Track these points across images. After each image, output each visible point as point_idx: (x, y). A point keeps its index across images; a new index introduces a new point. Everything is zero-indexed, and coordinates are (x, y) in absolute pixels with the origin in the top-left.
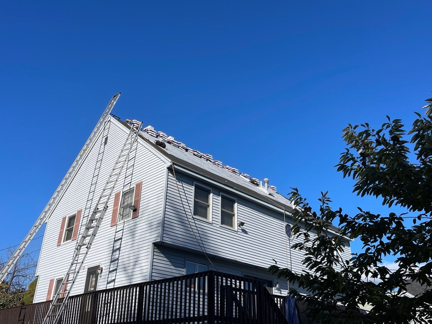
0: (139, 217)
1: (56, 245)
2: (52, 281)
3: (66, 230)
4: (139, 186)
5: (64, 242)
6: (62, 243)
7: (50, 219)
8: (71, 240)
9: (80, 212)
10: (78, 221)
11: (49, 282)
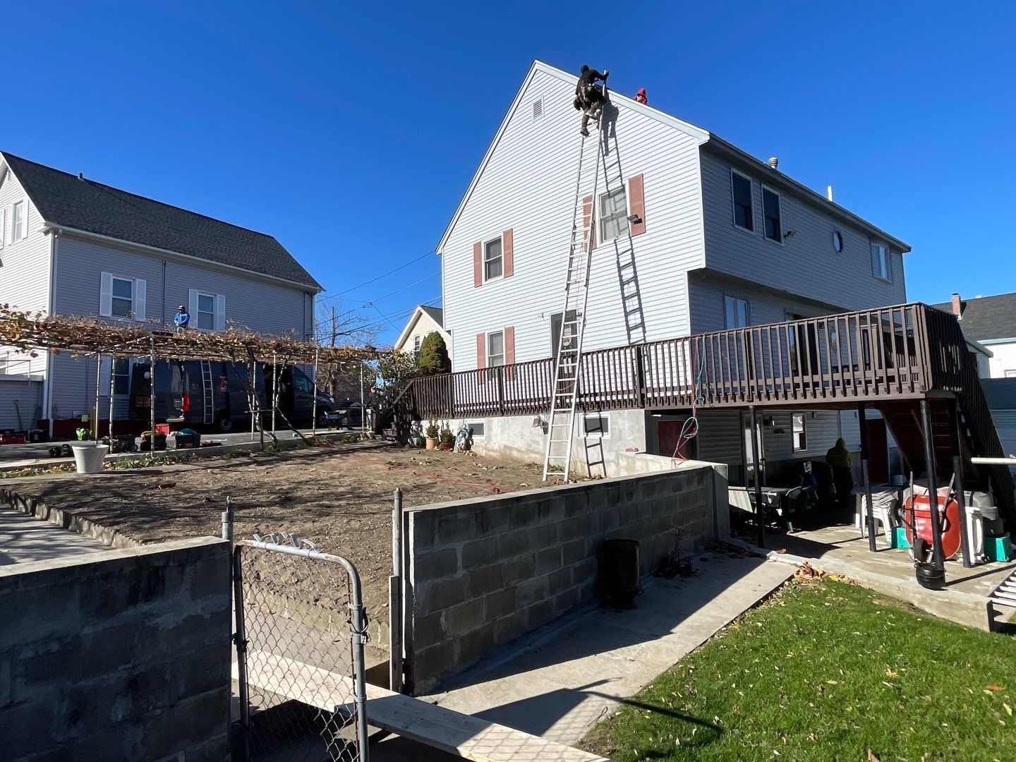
0: (647, 232)
1: (473, 285)
2: (480, 337)
3: (486, 263)
4: (637, 183)
5: (486, 280)
6: (484, 283)
7: (445, 248)
8: (502, 277)
9: (509, 234)
10: (510, 247)
11: (476, 337)
